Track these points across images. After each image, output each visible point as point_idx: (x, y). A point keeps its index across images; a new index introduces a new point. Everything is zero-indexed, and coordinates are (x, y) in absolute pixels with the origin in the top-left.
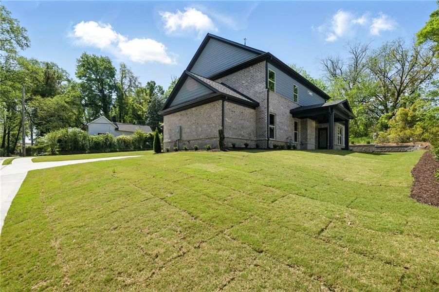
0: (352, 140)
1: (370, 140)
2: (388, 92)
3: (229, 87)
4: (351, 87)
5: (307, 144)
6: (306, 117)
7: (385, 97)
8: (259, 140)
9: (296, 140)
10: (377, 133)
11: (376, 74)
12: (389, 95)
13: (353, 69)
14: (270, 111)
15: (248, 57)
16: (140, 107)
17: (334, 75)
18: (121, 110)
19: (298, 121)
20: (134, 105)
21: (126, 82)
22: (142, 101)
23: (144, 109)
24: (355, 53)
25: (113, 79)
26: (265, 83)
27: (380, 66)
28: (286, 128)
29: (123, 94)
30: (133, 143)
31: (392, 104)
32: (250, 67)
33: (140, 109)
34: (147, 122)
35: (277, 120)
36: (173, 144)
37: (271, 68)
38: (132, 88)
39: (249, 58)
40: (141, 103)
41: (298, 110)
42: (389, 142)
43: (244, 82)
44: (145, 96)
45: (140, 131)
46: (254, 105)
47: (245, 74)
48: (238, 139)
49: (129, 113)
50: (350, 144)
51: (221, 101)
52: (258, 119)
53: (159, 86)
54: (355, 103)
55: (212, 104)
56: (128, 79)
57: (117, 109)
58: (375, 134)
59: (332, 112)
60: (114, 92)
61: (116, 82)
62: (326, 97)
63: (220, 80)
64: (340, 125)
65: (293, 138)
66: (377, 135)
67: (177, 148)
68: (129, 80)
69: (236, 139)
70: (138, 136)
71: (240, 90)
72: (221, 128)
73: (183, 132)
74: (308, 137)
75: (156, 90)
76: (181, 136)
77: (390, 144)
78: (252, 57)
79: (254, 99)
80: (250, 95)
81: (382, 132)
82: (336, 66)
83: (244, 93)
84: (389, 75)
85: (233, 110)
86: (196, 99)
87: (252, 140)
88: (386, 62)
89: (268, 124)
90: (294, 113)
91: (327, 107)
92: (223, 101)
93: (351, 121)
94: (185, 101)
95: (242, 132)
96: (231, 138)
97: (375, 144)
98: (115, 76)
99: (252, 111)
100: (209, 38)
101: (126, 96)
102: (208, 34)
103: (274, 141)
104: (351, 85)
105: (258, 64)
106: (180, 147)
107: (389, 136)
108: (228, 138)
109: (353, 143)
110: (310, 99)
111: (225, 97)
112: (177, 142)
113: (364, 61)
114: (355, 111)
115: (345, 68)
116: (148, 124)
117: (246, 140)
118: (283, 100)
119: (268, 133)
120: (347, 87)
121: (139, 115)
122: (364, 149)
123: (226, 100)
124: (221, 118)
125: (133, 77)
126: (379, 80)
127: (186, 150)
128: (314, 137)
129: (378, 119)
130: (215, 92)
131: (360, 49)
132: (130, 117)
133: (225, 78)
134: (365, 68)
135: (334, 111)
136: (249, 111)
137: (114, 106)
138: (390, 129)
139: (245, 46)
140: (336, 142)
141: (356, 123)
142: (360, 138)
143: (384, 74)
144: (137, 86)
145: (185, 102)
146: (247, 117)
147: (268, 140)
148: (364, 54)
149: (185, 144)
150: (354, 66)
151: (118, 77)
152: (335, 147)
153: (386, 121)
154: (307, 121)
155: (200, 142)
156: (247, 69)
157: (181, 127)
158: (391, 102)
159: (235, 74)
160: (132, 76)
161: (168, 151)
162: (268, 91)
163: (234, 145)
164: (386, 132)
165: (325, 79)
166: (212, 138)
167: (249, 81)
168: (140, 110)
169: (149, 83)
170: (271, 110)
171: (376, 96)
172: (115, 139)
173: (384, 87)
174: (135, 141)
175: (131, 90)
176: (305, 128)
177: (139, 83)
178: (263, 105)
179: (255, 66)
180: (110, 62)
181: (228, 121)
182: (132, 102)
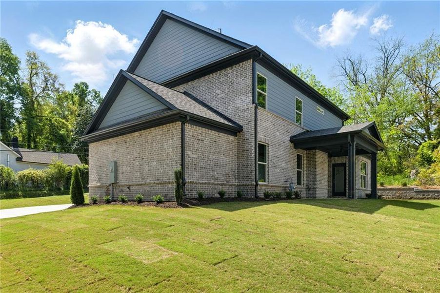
0: (381, 181)
1: (406, 180)
2: (430, 109)
3: (196, 99)
4: (379, 100)
5: (316, 188)
6: (315, 148)
7: (426, 116)
8: (243, 185)
9: (299, 183)
10: (417, 171)
11: (415, 82)
12: (433, 113)
13: (381, 74)
14: (258, 139)
15: (225, 52)
16: (63, 123)
17: (355, 82)
18: (30, 126)
19: (303, 153)
20: (53, 120)
21: (39, 82)
22: (66, 113)
23: (70, 127)
24: (384, 50)
25: (16, 76)
26: (250, 95)
27: (420, 69)
28: (284, 165)
29: (33, 102)
30: (47, 181)
31: (435, 127)
32: (229, 69)
33: (63, 126)
34: (74, 147)
35: (271, 152)
36: (104, 190)
37: (262, 71)
38: (50, 92)
39: (227, 53)
40: (65, 117)
41: (302, 137)
42: (434, 184)
43: (218, 92)
44: (71, 106)
45: (59, 163)
46: (235, 130)
47: (221, 80)
48: (208, 184)
49: (44, 132)
50: (379, 187)
51: (179, 123)
52: (241, 152)
53: (93, 90)
54: (384, 124)
55: (165, 128)
56: (41, 77)
57: (24, 126)
58: (414, 171)
59: (353, 141)
60: (17, 97)
61: (20, 82)
62: (344, 117)
63: (181, 88)
64: (364, 159)
65: (295, 180)
66: (417, 173)
67: (110, 197)
68: (44, 79)
69: (206, 184)
70: (56, 170)
71: (213, 105)
72: (179, 168)
73: (120, 171)
74: (318, 178)
75: (89, 97)
76: (116, 178)
77: (434, 187)
78: (231, 52)
79: (234, 119)
80: (228, 113)
81: (424, 170)
82: (358, 70)
83: (220, 110)
84: (433, 84)
85: (200, 137)
86: (140, 117)
87: (231, 185)
88: (429, 65)
89: (255, 159)
90: (297, 142)
91: (345, 134)
92: (183, 124)
93: (380, 154)
94: (124, 119)
95: (215, 173)
96: (197, 183)
97: (412, 187)
98: (19, 72)
99: (232, 138)
100: (164, 18)
101: (39, 104)
102: (162, 11)
103: (265, 185)
104: (379, 96)
105: (241, 64)
106: (116, 195)
107: (433, 175)
108: (191, 183)
109: (382, 184)
110: (321, 120)
111: (186, 116)
112: (111, 188)
113: (397, 62)
114: (384, 136)
115: (371, 73)
116: (76, 151)
117: (222, 185)
118: (280, 121)
119: (255, 174)
120: (372, 100)
121: (62, 136)
122: (398, 194)
123: (187, 122)
124: (179, 150)
125: (50, 75)
126: (418, 91)
127: (124, 201)
128: (326, 177)
129: (417, 148)
130: (169, 109)
131: (392, 45)
132: (46, 138)
133: (191, 83)
134: (399, 72)
135: (355, 139)
136: (225, 140)
137: (17, 120)
138: (435, 164)
139: (221, 34)
140: (358, 184)
141: (386, 154)
142: (392, 177)
143: (427, 81)
144: (58, 90)
145: (123, 122)
146: (223, 149)
147: (257, 185)
148: (397, 52)
149: (122, 191)
150: (382, 69)
151: (23, 73)
152: (357, 194)
153: (429, 152)
154: (315, 154)
155: (147, 188)
156: (224, 72)
157: (116, 163)
158: (435, 124)
159: (206, 78)
160: (49, 73)
161: (95, 202)
162: (256, 108)
163: (200, 195)
164: (429, 168)
165: (342, 87)
166: (165, 183)
167: (227, 90)
168: (64, 128)
169: (77, 86)
170: (261, 137)
171: (414, 114)
172: (15, 176)
173: (426, 101)
174: (52, 178)
175: (49, 95)
176: (312, 165)
177: (60, 84)
178: (248, 129)
179: (236, 68)
180: (8, 48)
181: (192, 156)
182: (50, 115)
